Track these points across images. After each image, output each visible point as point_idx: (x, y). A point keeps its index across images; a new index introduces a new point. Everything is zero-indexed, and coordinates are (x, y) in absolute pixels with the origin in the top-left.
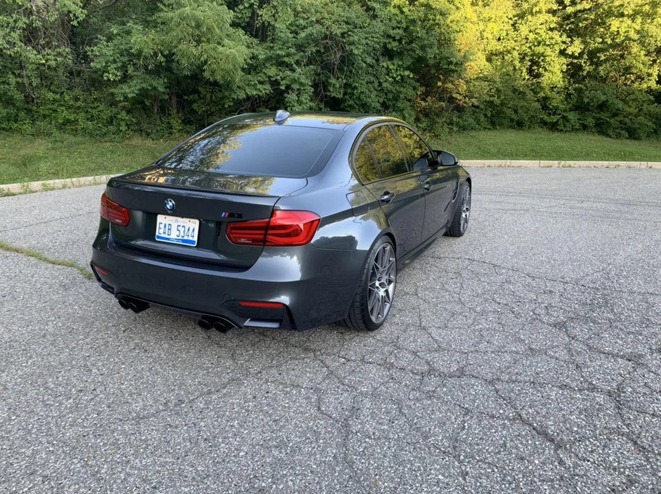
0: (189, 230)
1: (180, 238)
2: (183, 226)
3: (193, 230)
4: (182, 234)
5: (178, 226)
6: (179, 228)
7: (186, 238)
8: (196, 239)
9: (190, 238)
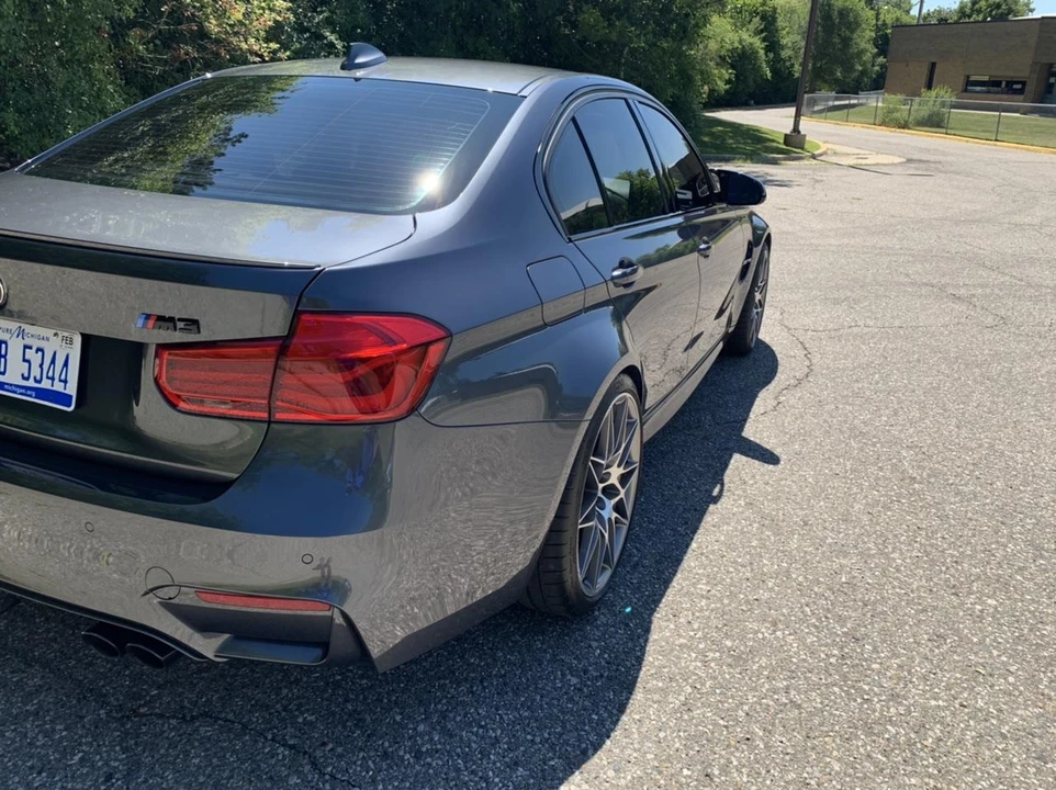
0: (53, 361)
1: (31, 383)
2: (38, 350)
3: (66, 364)
4: (36, 372)
5: (26, 347)
6: (30, 354)
7: (46, 384)
8: (72, 389)
9: (58, 387)
